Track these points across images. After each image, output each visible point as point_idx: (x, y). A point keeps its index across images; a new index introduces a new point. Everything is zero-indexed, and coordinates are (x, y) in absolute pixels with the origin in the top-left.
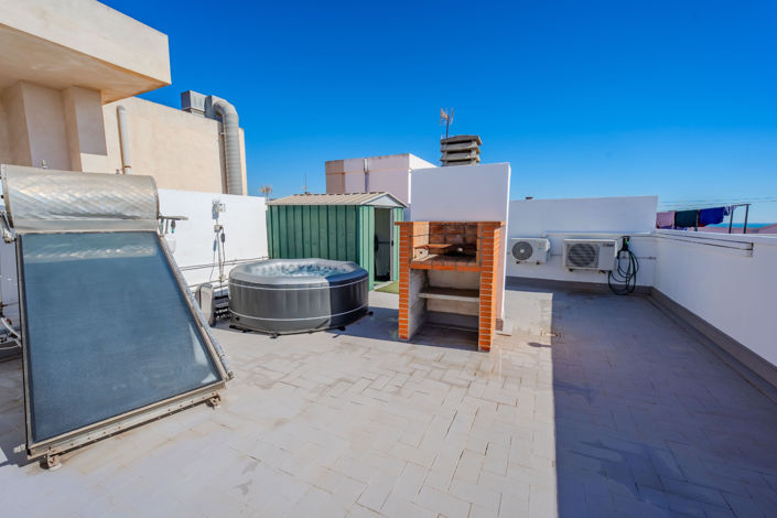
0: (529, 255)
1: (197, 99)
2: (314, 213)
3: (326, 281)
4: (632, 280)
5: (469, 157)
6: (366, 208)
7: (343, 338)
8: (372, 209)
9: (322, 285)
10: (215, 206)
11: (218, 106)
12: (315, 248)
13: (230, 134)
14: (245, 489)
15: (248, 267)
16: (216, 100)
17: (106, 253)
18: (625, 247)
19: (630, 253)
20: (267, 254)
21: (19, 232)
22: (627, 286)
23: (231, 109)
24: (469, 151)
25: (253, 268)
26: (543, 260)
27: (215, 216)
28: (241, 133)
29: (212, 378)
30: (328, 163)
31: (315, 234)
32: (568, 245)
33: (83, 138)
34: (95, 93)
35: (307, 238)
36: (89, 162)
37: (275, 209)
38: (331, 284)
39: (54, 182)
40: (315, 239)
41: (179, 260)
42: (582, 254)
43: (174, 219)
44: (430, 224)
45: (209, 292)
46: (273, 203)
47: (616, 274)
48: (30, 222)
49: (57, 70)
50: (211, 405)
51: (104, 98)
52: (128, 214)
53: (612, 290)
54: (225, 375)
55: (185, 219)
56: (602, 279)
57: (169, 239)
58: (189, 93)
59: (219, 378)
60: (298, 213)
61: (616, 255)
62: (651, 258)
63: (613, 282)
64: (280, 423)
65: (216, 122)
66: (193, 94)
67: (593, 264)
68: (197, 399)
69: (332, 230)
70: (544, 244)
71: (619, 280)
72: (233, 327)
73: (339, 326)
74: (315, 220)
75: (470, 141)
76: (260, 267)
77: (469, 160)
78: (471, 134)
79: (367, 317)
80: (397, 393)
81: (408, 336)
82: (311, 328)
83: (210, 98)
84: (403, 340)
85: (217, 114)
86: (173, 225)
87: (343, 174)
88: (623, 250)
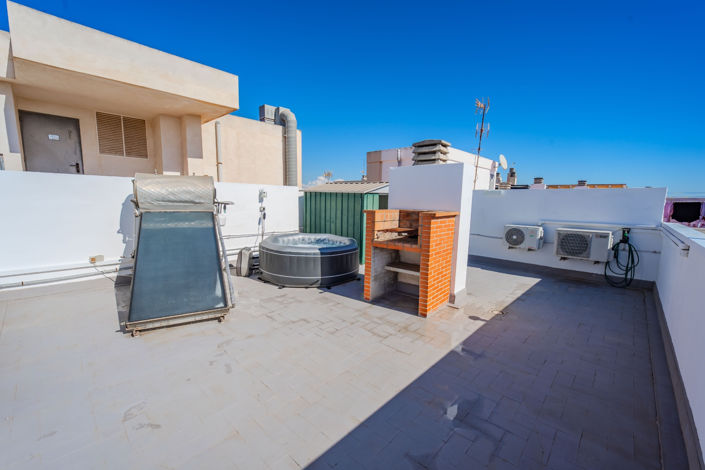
0: (521, 242)
1: (270, 110)
2: (334, 198)
3: (318, 251)
4: (629, 273)
5: (433, 158)
6: (370, 196)
7: (328, 294)
8: (377, 197)
9: (314, 254)
10: (260, 194)
11: (283, 115)
12: (333, 226)
13: (290, 135)
14: (211, 363)
15: (275, 238)
16: (282, 110)
17: (186, 225)
18: (625, 240)
19: (630, 246)
20: (297, 229)
21: (143, 211)
22: (626, 279)
23: (292, 117)
24: (434, 153)
25: (280, 239)
26: (535, 247)
27: (261, 200)
28: (299, 134)
29: (222, 305)
30: (369, 153)
31: (333, 216)
32: (559, 234)
33: (189, 147)
34: (198, 118)
35: (328, 218)
36: (193, 164)
37: (308, 195)
38: (322, 254)
39: (159, 183)
40: (333, 219)
41: (224, 231)
42: (574, 244)
43: (225, 204)
44: (400, 212)
45: (247, 253)
46: (307, 190)
47: (614, 265)
48: (147, 206)
49: (177, 107)
50: (220, 321)
51: (203, 120)
52: (197, 201)
53: (609, 282)
54: (230, 304)
55: (232, 203)
56: (599, 270)
57: (221, 217)
58: (263, 106)
59: (226, 305)
60: (323, 198)
61: (610, 246)
62: (655, 252)
63: (609, 273)
64: (250, 337)
65: (281, 127)
66: (267, 107)
67: (585, 254)
68: (211, 316)
69: (345, 212)
70: (535, 231)
71: (617, 272)
72: (260, 279)
73: (327, 286)
74: (333, 204)
75: (435, 145)
76: (286, 239)
77: (434, 160)
78: (435, 139)
79: (355, 282)
80: (332, 333)
81: (370, 298)
82: (308, 285)
83: (278, 109)
84: (366, 300)
85: (281, 121)
86: (225, 208)
87: (381, 162)
88: (621, 241)
